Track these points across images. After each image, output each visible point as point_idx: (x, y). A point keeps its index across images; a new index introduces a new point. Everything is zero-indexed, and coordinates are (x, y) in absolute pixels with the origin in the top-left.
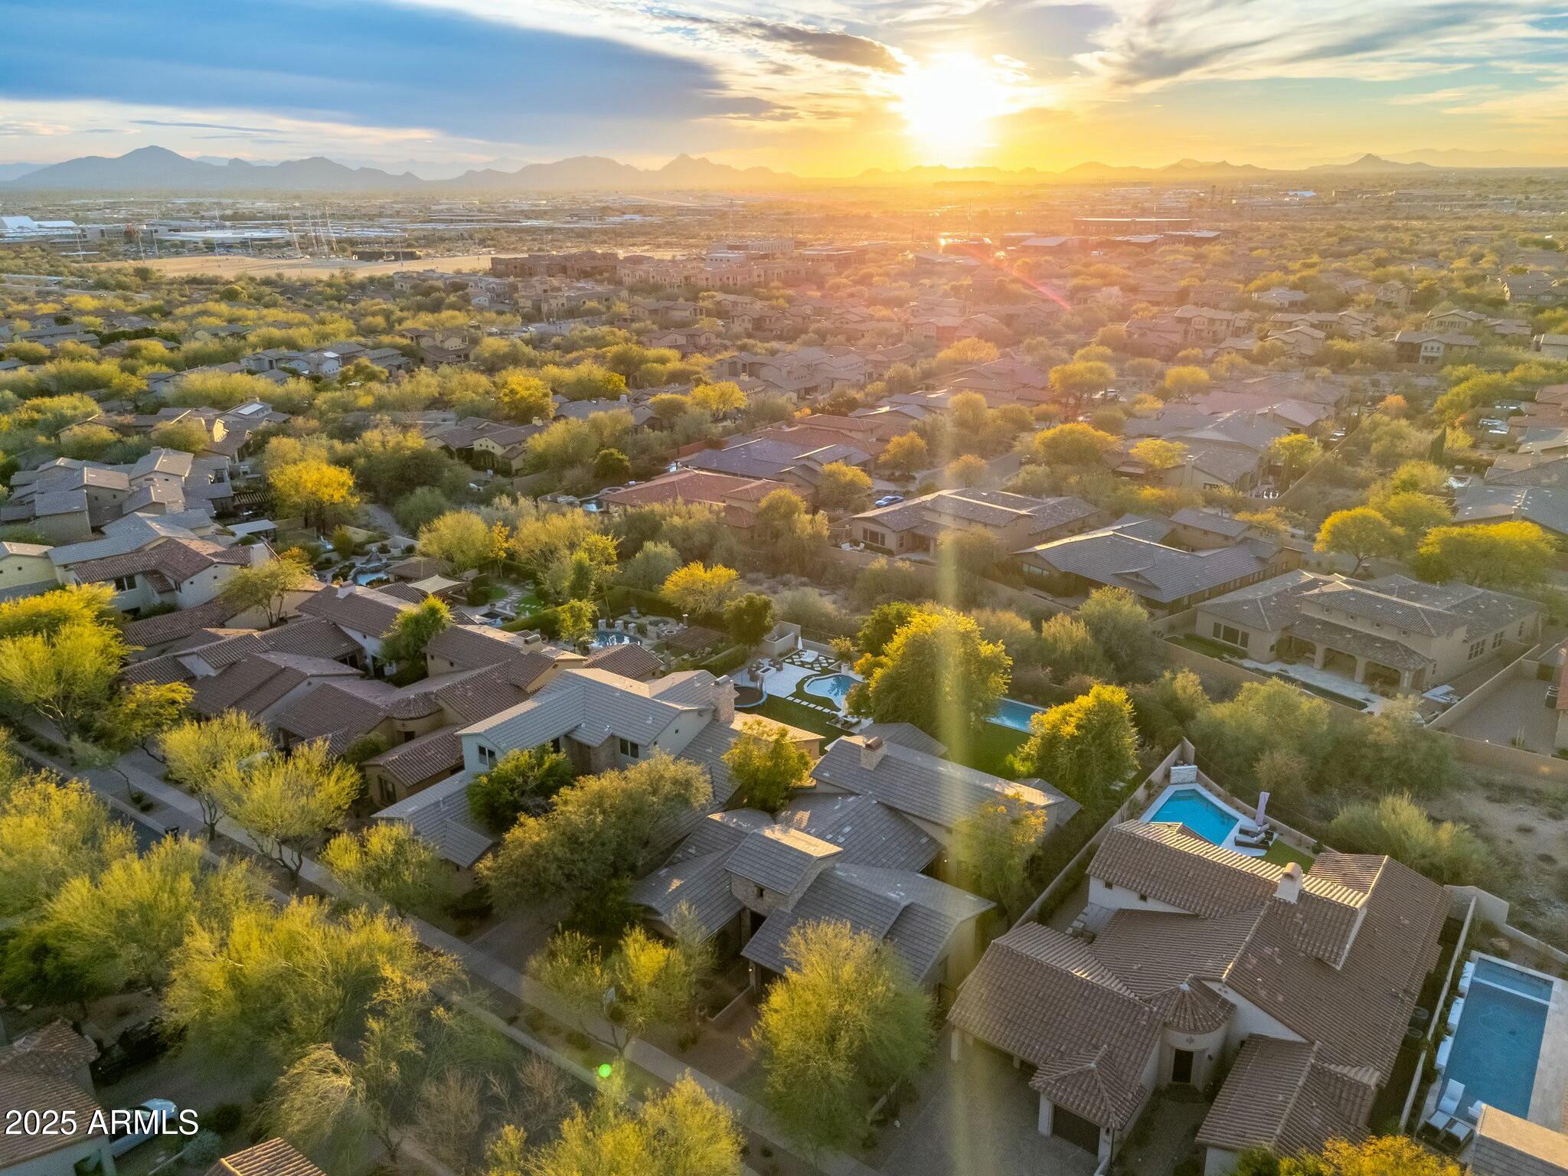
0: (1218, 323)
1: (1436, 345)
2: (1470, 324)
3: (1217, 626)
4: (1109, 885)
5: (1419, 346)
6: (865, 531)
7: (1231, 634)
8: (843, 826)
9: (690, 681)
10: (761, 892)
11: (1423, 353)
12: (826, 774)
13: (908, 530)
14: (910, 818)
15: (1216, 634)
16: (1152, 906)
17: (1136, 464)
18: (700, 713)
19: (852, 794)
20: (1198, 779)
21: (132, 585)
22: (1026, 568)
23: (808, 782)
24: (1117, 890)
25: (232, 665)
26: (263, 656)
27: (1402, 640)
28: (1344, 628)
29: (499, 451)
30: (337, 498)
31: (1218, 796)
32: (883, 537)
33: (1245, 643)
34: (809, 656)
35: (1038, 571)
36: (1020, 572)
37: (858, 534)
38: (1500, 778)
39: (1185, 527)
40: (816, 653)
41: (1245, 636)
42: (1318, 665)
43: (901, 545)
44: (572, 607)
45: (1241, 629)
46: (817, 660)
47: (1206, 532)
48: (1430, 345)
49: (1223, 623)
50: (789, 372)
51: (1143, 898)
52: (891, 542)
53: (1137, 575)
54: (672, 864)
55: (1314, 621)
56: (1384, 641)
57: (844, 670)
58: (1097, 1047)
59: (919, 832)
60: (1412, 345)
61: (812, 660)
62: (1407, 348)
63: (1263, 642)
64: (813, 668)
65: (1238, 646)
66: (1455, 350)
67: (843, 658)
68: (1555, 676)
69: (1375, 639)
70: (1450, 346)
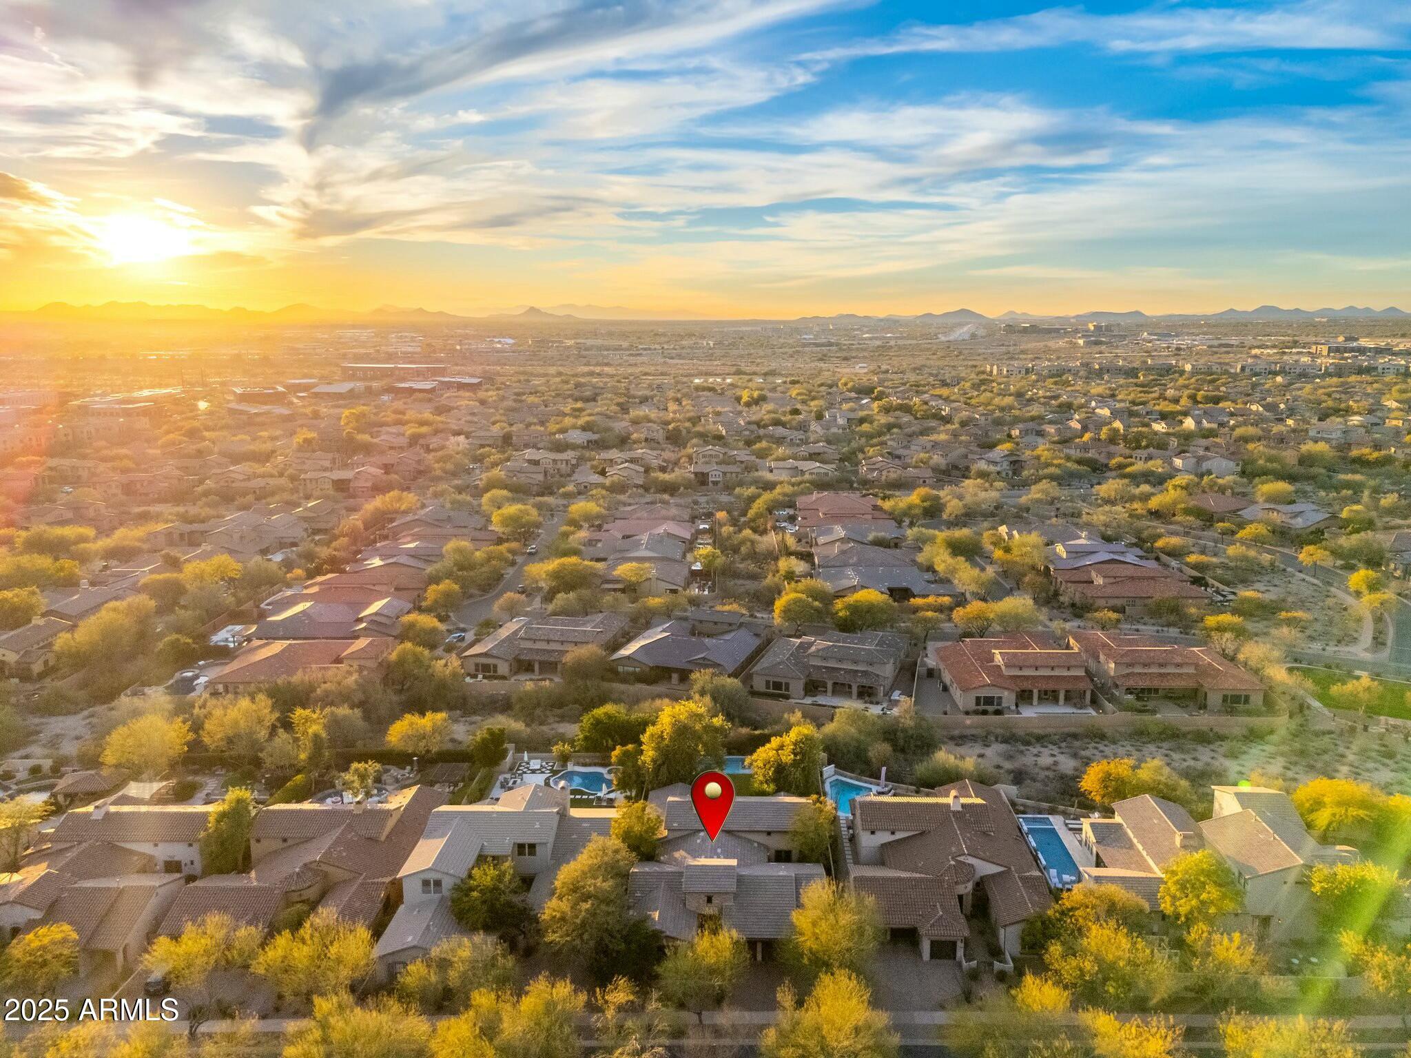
0: (559, 463)
1: (717, 473)
2: (721, 456)
3: (768, 682)
4: (873, 833)
5: (708, 474)
6: (477, 665)
7: (777, 686)
8: (716, 850)
10: (709, 900)
11: (710, 479)
12: (675, 825)
13: (515, 658)
14: (740, 834)
15: (768, 687)
16: (899, 835)
17: (617, 581)
20: (836, 773)
22: (620, 669)
23: (663, 833)
24: (878, 834)
26: (76, 885)
27: (870, 669)
28: (837, 669)
31: (851, 778)
32: (495, 666)
33: (787, 689)
34: (535, 764)
35: (631, 669)
36: (616, 673)
38: (956, 733)
39: (701, 622)
40: (539, 761)
41: (787, 685)
42: (829, 693)
43: (512, 670)
44: (357, 770)
45: (783, 681)
46: (542, 766)
47: (716, 623)
48: (714, 473)
49: (771, 679)
50: (241, 537)
51: (893, 833)
52: (503, 669)
53: (704, 659)
55: (819, 668)
56: (863, 672)
57: (571, 767)
58: (935, 906)
59: (750, 841)
60: (703, 474)
61: (538, 767)
62: (700, 476)
63: (797, 687)
64: (543, 772)
65: (783, 692)
66: (728, 475)
67: (565, 759)
68: (936, 674)
69: (857, 671)
70: (725, 474)
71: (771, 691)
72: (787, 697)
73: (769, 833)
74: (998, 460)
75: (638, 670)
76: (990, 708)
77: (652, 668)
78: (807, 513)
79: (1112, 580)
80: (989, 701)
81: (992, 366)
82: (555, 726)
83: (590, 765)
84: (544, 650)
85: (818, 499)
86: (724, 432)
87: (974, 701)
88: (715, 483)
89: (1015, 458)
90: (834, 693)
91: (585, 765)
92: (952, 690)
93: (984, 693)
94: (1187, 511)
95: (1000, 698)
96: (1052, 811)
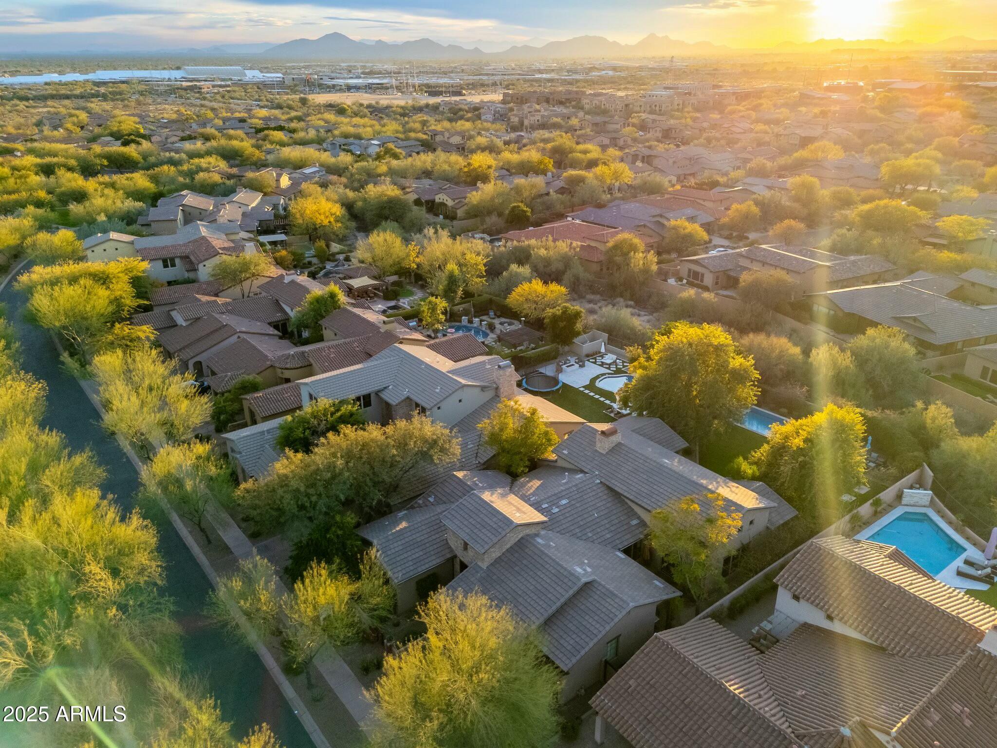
4: (796, 598)
6: (690, 270)
8: (561, 498)
9: (483, 363)
10: (466, 546)
12: (565, 452)
13: (724, 272)
14: (627, 500)
16: (838, 628)
17: (940, 236)
18: (483, 388)
19: (582, 471)
20: (932, 504)
21: (173, 265)
23: (553, 457)
25: (198, 319)
26: (217, 316)
29: (450, 203)
30: (326, 222)
31: (950, 523)
32: (703, 275)
34: (609, 359)
37: (684, 273)
40: (615, 357)
43: (717, 283)
46: (615, 362)
50: (674, 162)
51: (830, 619)
52: (708, 280)
53: (915, 319)
54: (412, 507)
59: (631, 515)
75: (831, 312)
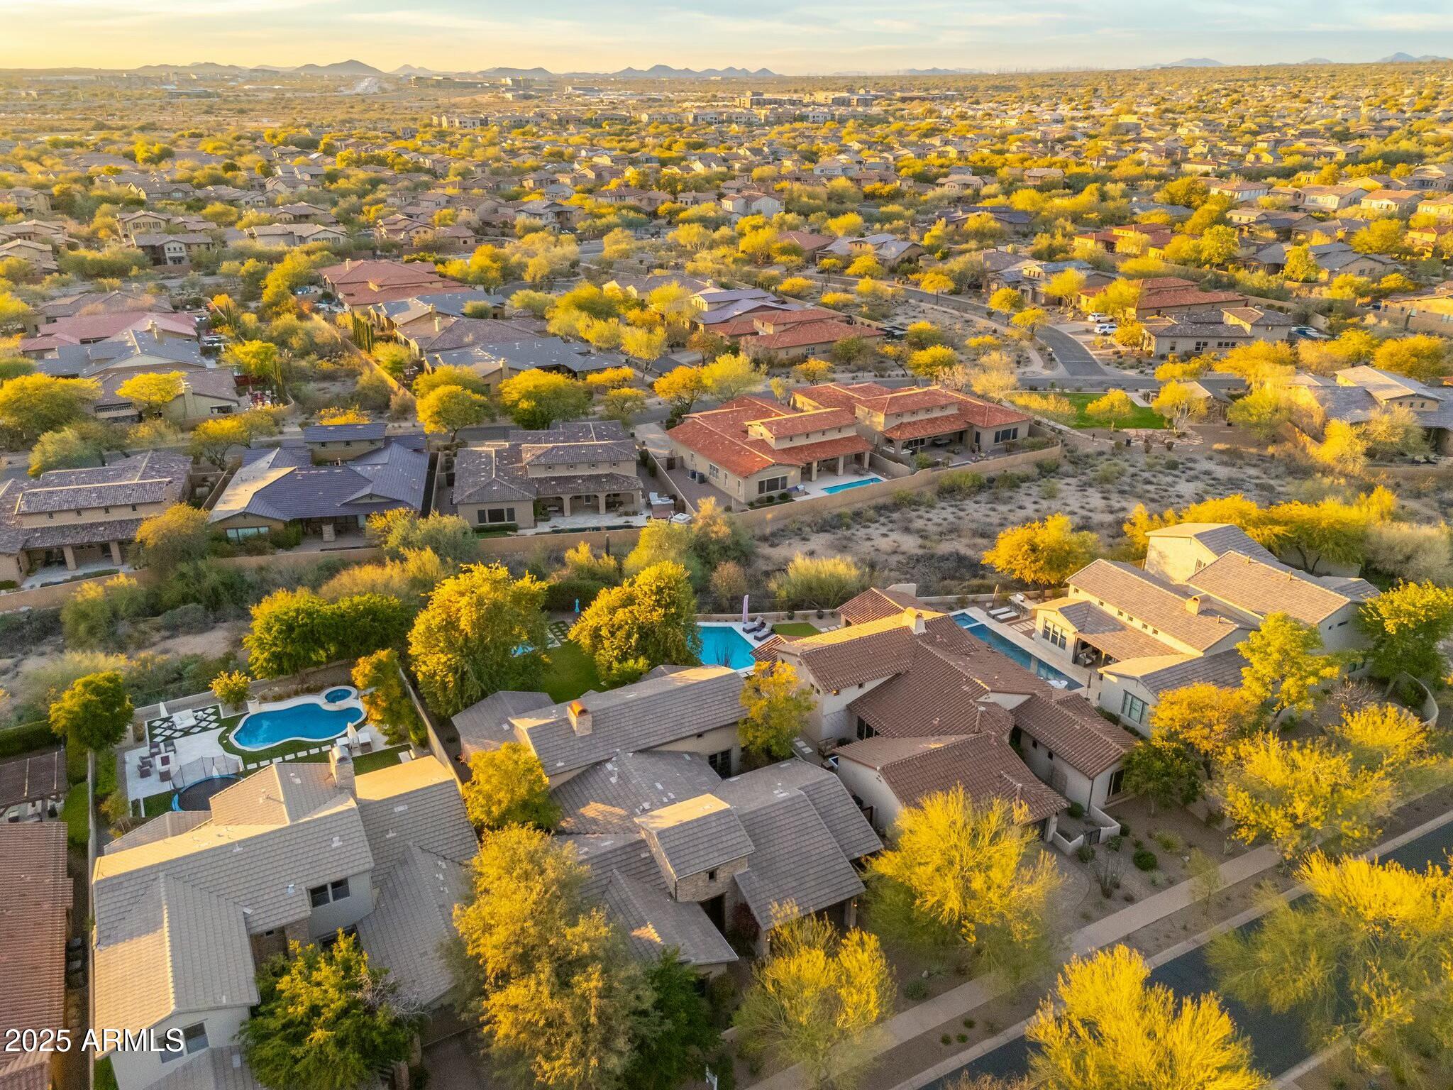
1: (177, 245)
2: (163, 224)
3: (481, 513)
4: (835, 691)
5: (162, 247)
7: (496, 515)
10: (712, 875)
11: (168, 255)
15: (482, 520)
16: (869, 686)
19: (601, 763)
24: (843, 692)
27: (615, 470)
28: (571, 477)
33: (511, 517)
39: (323, 444)
41: (511, 513)
42: (568, 512)
45: (505, 507)
46: (197, 719)
47: (348, 443)
48: (172, 245)
49: (486, 508)
51: (859, 685)
53: (370, 496)
55: (547, 480)
56: (606, 476)
57: (254, 708)
58: (1001, 776)
59: (678, 755)
60: (153, 247)
61: (193, 722)
62: (149, 250)
63: (524, 512)
64: (205, 729)
65: (506, 522)
66: (194, 248)
67: (238, 698)
68: (677, 463)
69: (599, 476)
70: (188, 246)
71: (488, 524)
72: (514, 528)
73: (700, 735)
74: (542, 211)
75: (263, 530)
76: (775, 493)
77: (287, 524)
78: (352, 289)
79: (783, 328)
80: (773, 484)
81: (440, 117)
82: (170, 644)
83: (289, 696)
84: (75, 527)
85: (354, 269)
86: (143, 196)
87: (757, 488)
88: (177, 260)
89: (557, 209)
90: (574, 510)
91: (278, 698)
92: (713, 479)
93: (767, 476)
94: (784, 251)
95: (785, 479)
96: (963, 604)
